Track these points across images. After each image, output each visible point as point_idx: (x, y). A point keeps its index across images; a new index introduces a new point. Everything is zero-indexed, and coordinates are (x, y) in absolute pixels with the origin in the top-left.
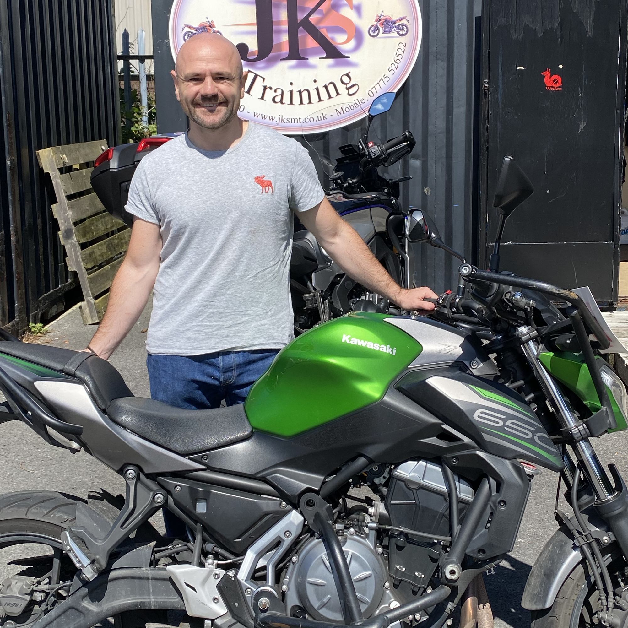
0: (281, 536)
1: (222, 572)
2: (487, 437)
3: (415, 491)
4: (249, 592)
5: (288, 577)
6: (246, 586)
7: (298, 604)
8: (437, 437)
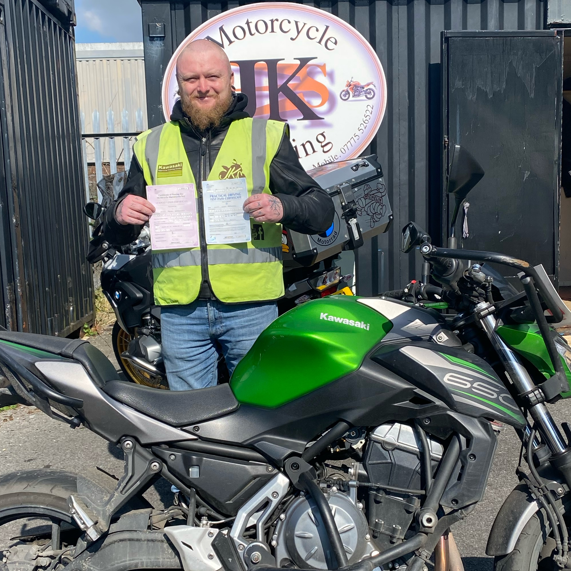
0: (269, 497)
1: (216, 531)
2: (456, 398)
3: (390, 452)
4: (241, 548)
5: (277, 533)
6: (238, 542)
7: (287, 557)
8: (410, 401)
